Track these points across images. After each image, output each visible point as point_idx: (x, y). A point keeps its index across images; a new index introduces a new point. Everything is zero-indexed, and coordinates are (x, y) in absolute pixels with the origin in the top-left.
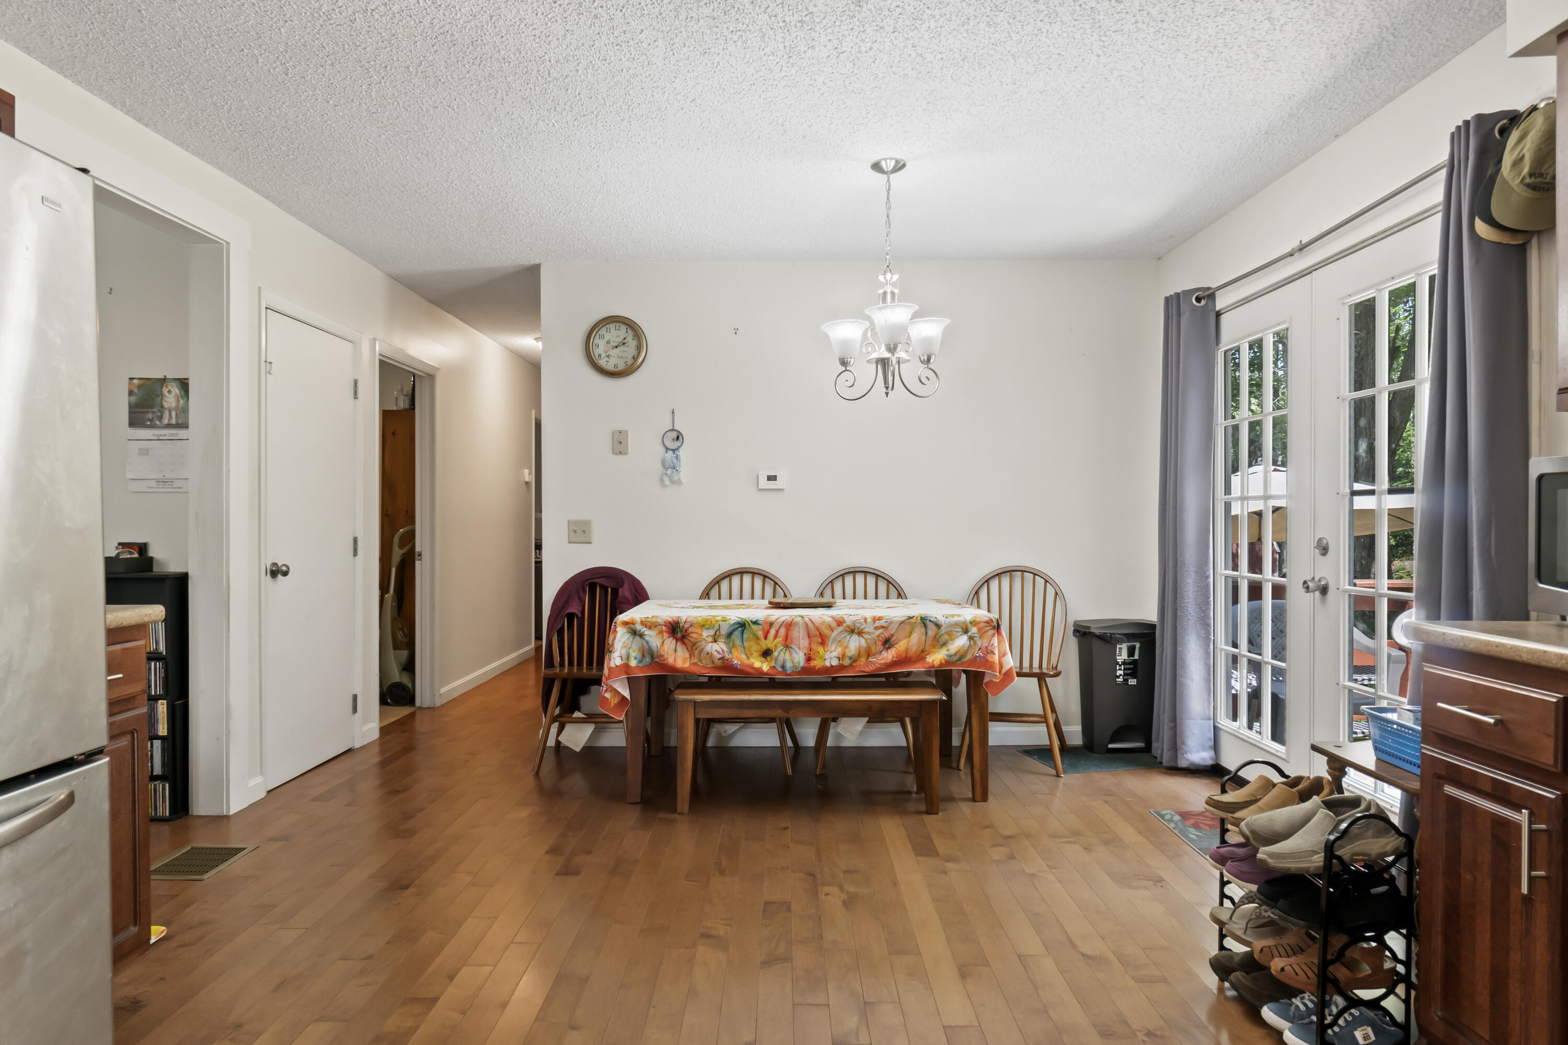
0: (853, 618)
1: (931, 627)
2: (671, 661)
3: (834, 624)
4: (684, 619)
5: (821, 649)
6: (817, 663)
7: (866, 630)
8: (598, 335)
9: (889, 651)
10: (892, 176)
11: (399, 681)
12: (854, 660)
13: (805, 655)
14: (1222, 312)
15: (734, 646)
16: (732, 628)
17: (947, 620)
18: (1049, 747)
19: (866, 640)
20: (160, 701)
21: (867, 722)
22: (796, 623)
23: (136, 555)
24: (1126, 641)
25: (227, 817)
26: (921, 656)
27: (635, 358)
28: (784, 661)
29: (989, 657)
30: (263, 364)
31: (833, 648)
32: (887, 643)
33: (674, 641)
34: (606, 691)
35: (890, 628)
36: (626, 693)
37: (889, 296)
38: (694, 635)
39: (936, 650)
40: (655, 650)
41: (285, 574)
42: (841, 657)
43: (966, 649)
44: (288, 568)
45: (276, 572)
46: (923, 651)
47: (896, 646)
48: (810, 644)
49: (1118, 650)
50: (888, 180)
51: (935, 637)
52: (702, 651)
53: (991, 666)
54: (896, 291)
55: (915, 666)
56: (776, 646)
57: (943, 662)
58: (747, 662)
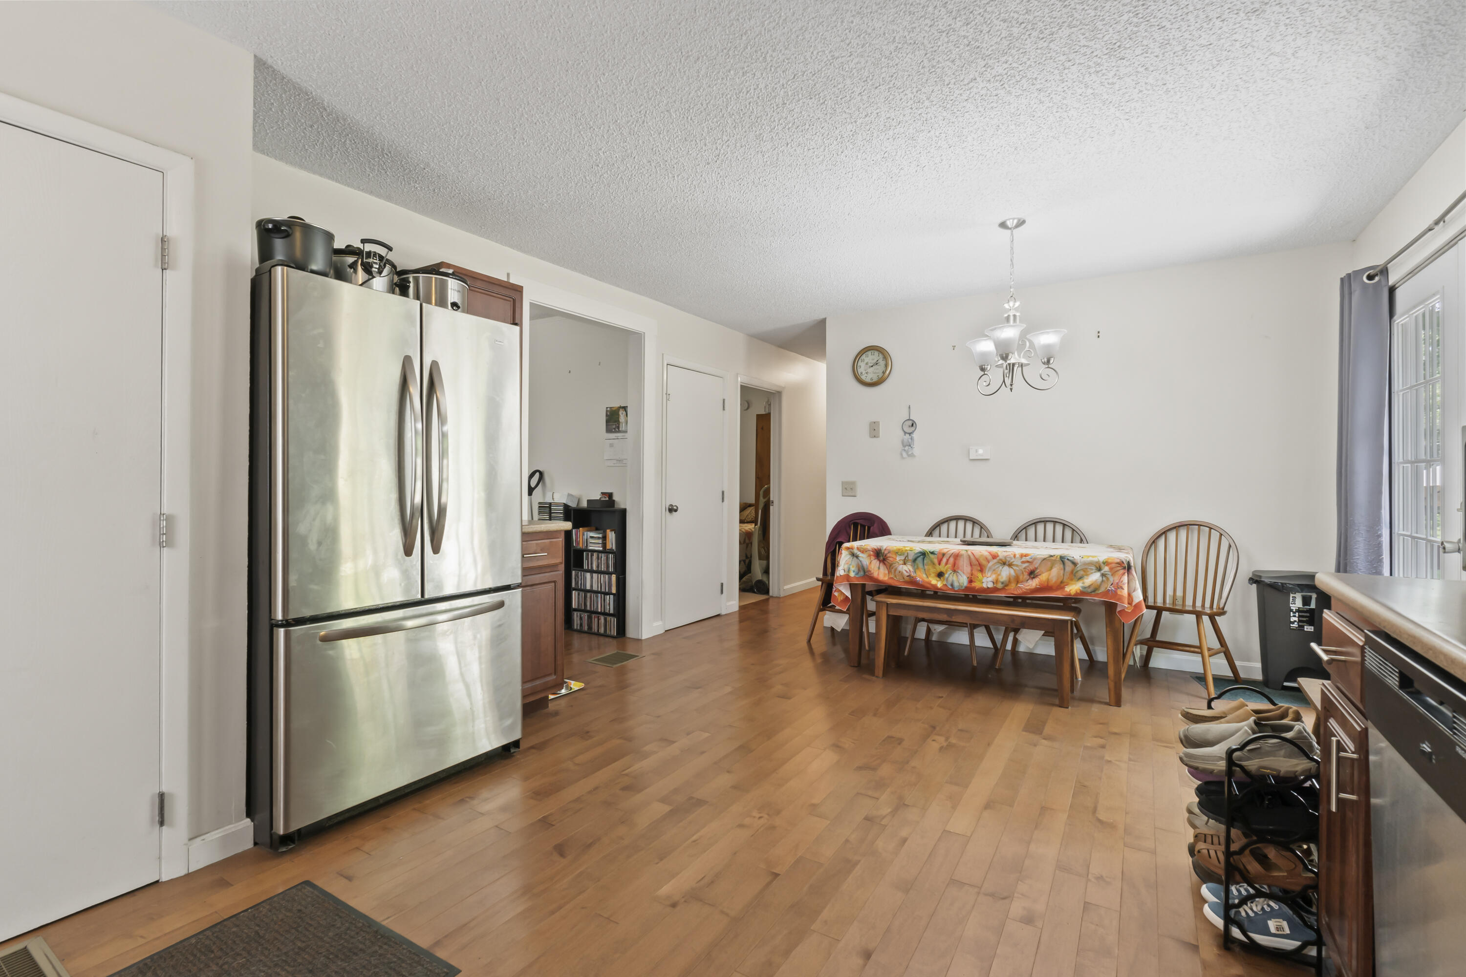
0: (1005, 554)
1: (1068, 564)
2: (875, 575)
3: (990, 557)
4: (884, 548)
5: (980, 575)
6: (977, 585)
7: (1014, 563)
8: (860, 360)
9: (1034, 580)
10: (1015, 231)
11: (761, 579)
12: (1006, 585)
13: (968, 578)
14: (1397, 286)
15: (918, 568)
16: (916, 556)
17: (1083, 560)
18: (1203, 676)
19: (1014, 570)
20: (613, 575)
21: (1043, 635)
22: (962, 555)
23: (607, 499)
24: (1299, 590)
25: (641, 640)
26: (1061, 586)
27: (884, 373)
28: (953, 581)
29: (1119, 591)
30: (665, 396)
31: (989, 574)
32: (1032, 574)
33: (878, 562)
34: (835, 591)
35: (1034, 563)
36: (848, 594)
37: (1012, 318)
38: (891, 559)
39: (1073, 582)
40: (866, 567)
41: (676, 511)
42: (995, 581)
43: (1099, 583)
44: (677, 508)
45: (672, 510)
46: (1062, 582)
47: (1039, 577)
48: (972, 570)
49: (1291, 599)
50: (1012, 234)
51: (1072, 572)
52: (896, 570)
53: (1120, 598)
54: (1018, 314)
55: (1056, 593)
56: (947, 571)
57: (1079, 592)
58: (926, 580)
